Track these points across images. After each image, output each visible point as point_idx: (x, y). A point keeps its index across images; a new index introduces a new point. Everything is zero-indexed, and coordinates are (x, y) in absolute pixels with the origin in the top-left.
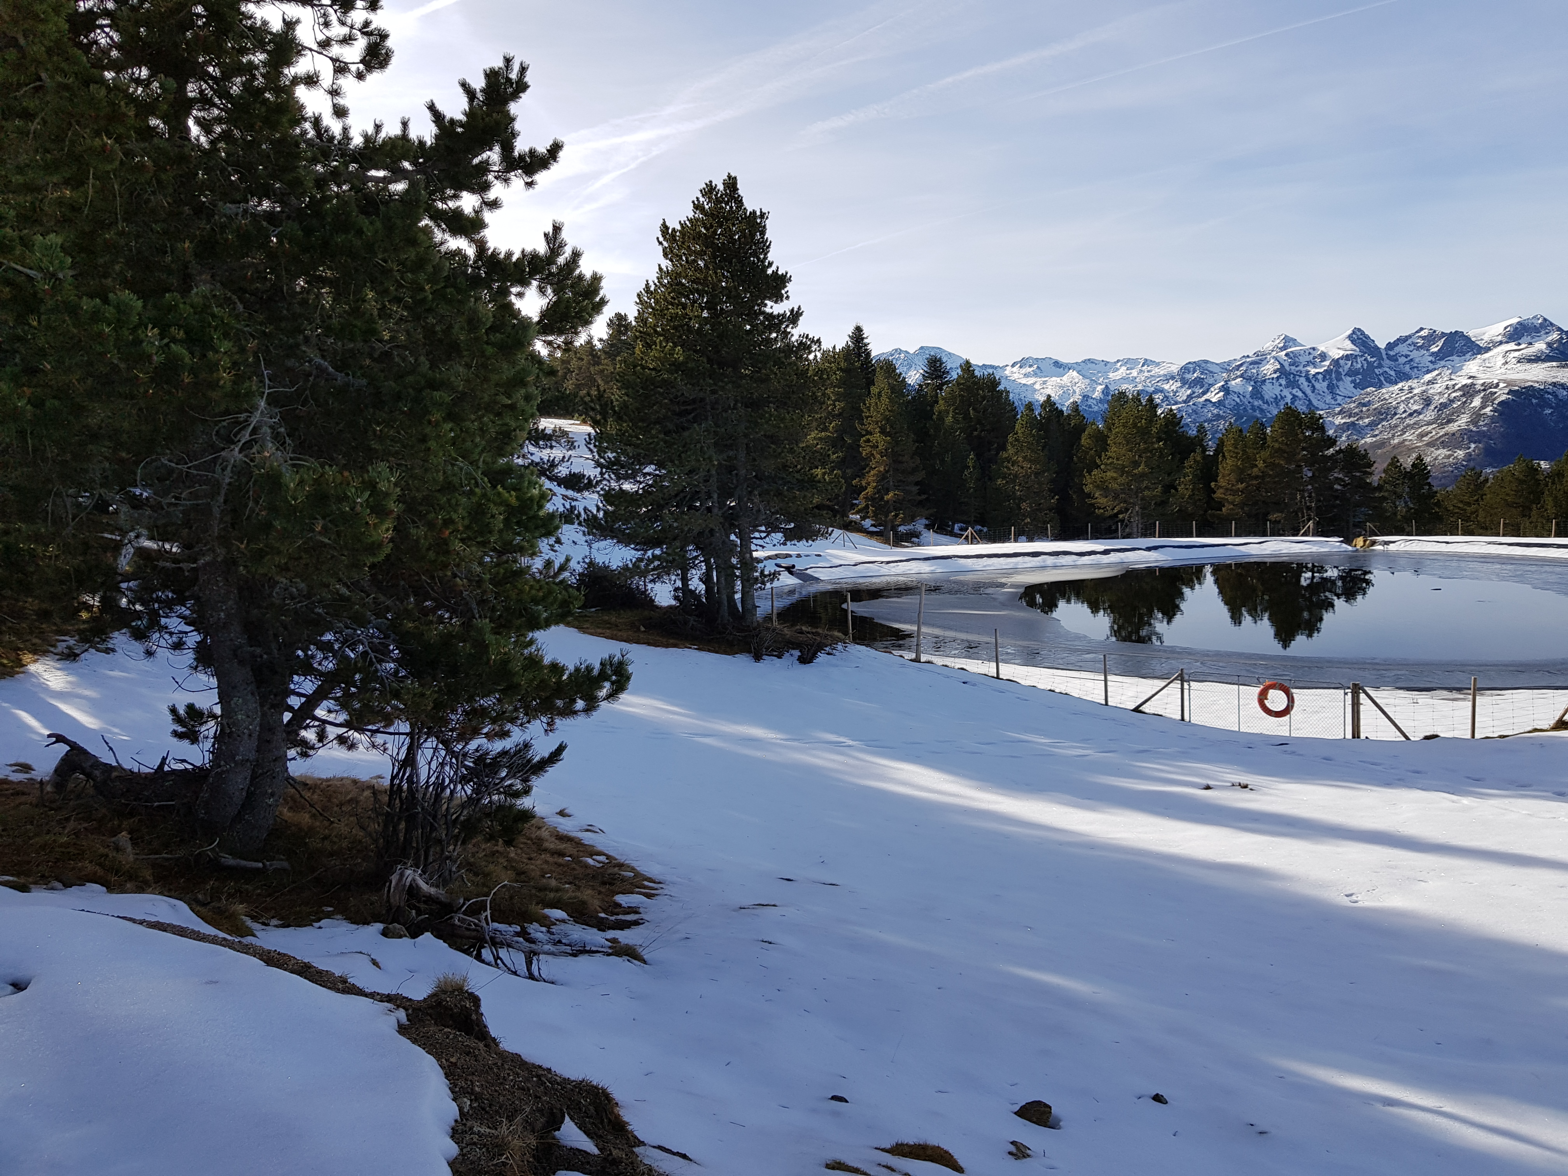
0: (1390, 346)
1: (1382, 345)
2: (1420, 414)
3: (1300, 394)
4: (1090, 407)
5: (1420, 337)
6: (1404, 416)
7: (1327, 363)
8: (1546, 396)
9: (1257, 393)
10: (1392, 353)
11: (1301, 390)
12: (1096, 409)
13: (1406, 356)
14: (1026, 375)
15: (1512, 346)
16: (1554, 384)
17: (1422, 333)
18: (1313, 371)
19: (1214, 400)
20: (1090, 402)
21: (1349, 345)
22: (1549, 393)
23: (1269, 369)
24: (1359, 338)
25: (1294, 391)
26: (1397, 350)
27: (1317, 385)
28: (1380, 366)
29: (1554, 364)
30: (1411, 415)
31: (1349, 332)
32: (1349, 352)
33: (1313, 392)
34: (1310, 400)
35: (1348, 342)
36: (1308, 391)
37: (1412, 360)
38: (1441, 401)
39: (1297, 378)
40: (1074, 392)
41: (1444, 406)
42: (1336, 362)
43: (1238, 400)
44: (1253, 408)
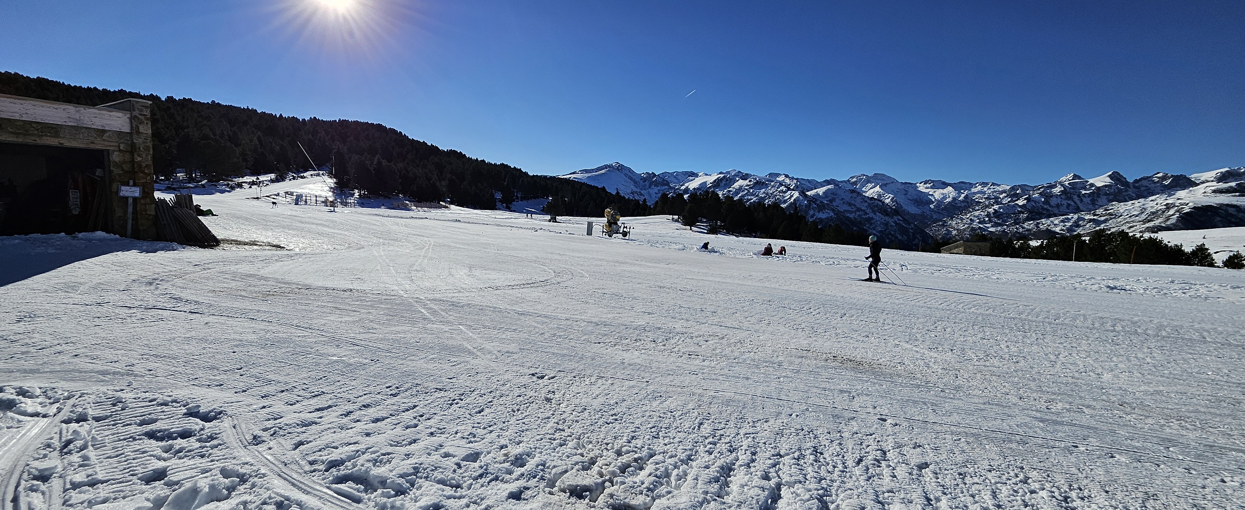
0: (1136, 181)
1: (1130, 180)
2: (1137, 216)
3: (1072, 203)
4: (957, 204)
5: (1156, 177)
6: (1126, 217)
7: (1093, 188)
8: (1220, 211)
9: (1046, 202)
10: (1137, 185)
11: (1073, 201)
12: (959, 205)
13: (1146, 187)
14: (927, 188)
15: (1214, 183)
16: (1227, 205)
17: (1158, 175)
18: (1083, 192)
19: (1020, 204)
20: (957, 202)
21: (1108, 180)
22: (1222, 210)
23: (1057, 190)
24: (1115, 176)
25: (1069, 202)
26: (1140, 183)
27: (1084, 199)
28: (1127, 191)
29: (1237, 194)
30: (1130, 217)
31: (1110, 173)
32: (1107, 184)
33: (1081, 203)
34: (1078, 207)
35: (1108, 178)
36: (1078, 202)
37: (1149, 189)
38: (1151, 210)
39: (1072, 195)
40: (949, 197)
41: (1153, 213)
42: (1098, 189)
43: (1034, 205)
44: (1043, 209)
